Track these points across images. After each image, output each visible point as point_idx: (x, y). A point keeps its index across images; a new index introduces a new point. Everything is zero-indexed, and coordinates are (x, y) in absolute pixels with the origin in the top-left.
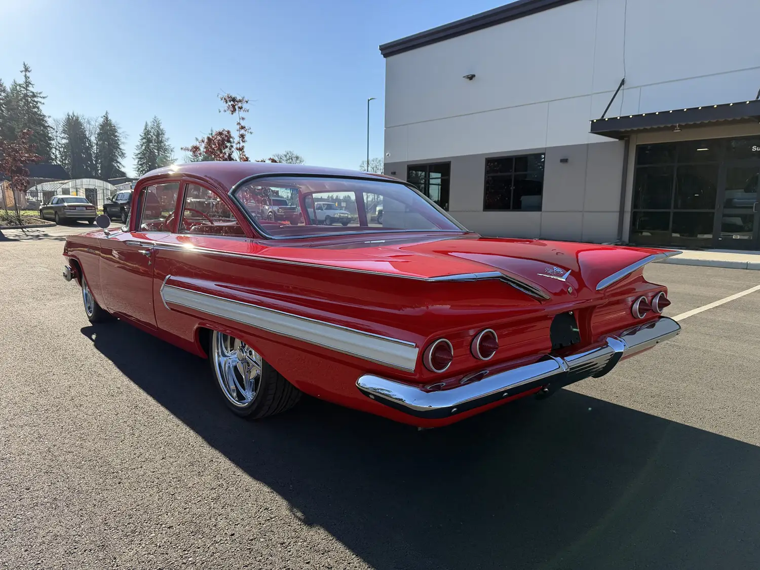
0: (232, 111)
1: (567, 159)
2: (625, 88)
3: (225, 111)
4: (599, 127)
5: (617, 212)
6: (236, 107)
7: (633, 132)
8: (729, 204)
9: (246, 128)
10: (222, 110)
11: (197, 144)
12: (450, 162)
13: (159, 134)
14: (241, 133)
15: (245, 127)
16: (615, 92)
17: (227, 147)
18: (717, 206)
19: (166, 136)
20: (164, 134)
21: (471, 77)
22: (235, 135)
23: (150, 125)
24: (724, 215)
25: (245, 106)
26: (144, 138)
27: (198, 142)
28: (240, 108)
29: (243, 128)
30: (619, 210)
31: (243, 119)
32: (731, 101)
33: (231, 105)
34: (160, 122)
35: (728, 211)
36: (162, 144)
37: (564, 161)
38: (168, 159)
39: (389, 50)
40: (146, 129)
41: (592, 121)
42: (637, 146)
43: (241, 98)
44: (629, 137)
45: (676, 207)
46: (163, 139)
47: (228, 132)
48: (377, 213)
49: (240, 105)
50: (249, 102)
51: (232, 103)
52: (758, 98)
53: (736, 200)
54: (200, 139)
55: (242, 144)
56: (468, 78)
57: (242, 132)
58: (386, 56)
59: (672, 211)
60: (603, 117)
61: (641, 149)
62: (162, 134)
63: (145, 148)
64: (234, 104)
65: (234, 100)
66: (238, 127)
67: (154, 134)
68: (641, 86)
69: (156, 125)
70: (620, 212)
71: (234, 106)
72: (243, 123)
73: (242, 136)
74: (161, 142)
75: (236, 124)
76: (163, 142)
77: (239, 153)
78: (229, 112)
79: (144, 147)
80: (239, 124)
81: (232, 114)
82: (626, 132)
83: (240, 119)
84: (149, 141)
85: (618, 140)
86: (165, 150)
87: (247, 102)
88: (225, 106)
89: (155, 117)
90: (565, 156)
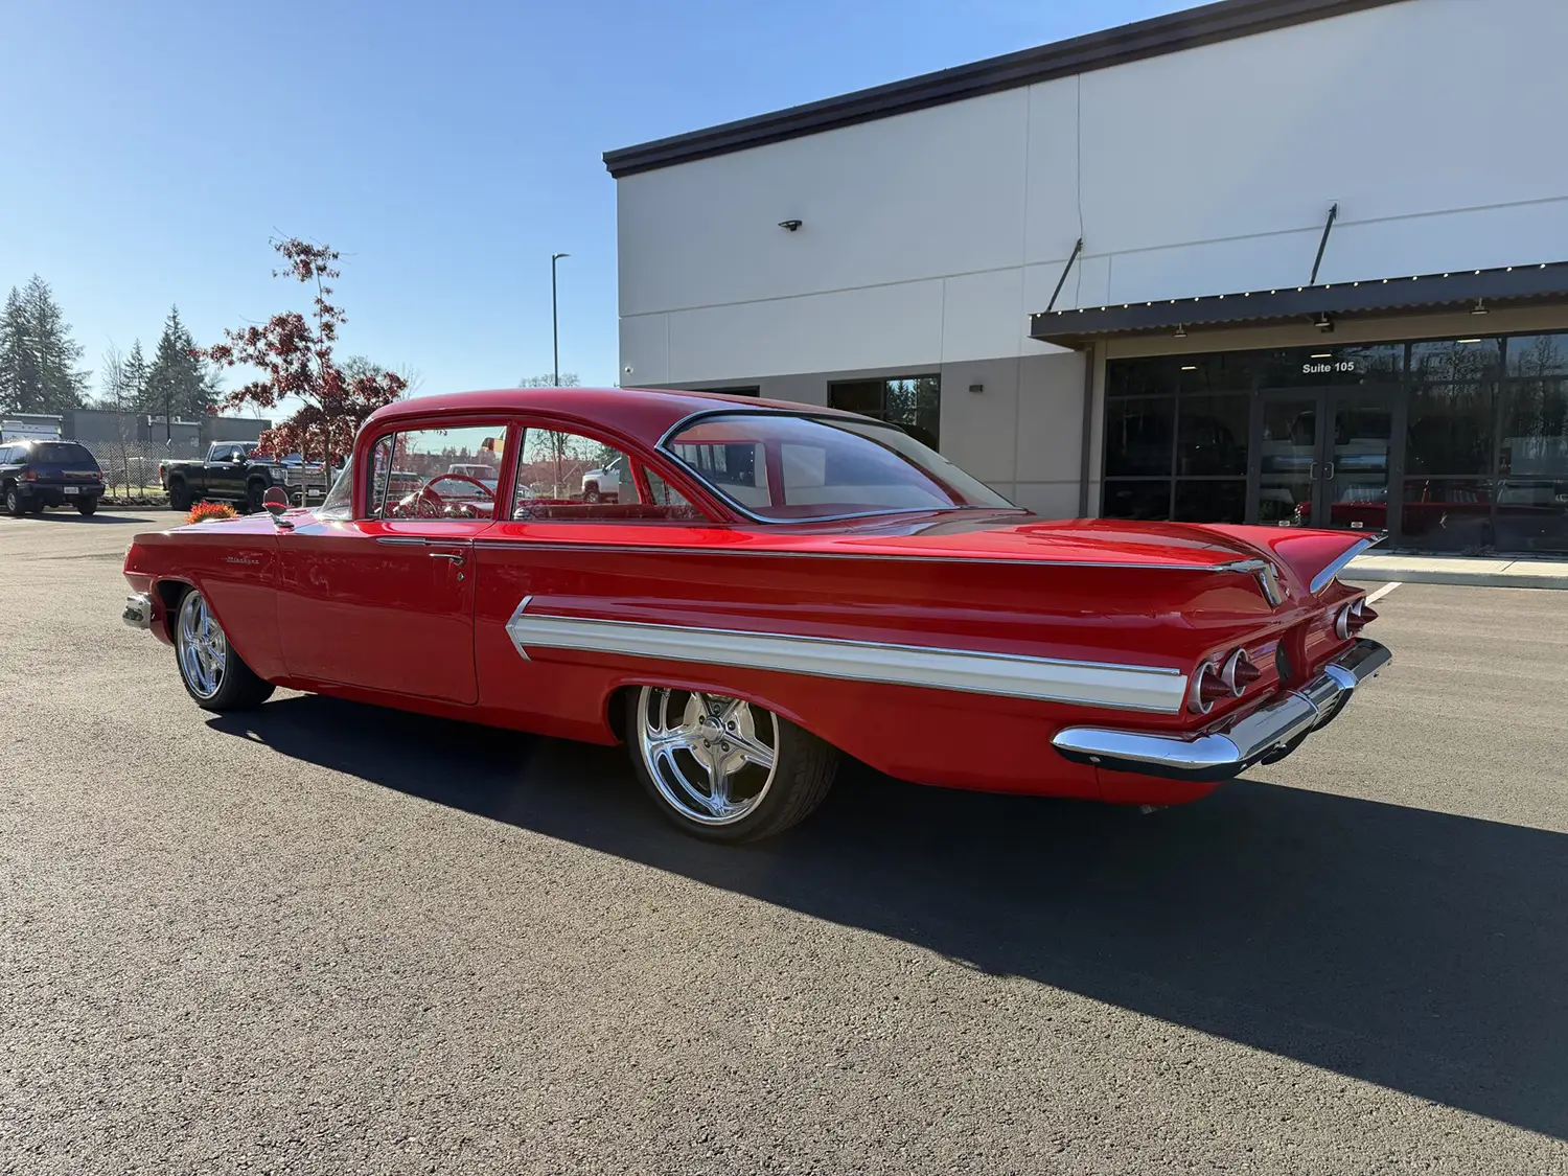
0: (303, 276)
1: (981, 386)
2: (1083, 256)
3: (286, 274)
4: (1046, 326)
5: (1075, 482)
6: (313, 266)
7: (1100, 336)
8: (1268, 466)
9: (335, 310)
10: (279, 271)
11: (227, 342)
12: (758, 387)
13: (46, 314)
14: (323, 321)
15: (332, 309)
16: (1067, 263)
17: (297, 349)
18: (1250, 469)
19: (63, 321)
20: (57, 317)
21: (794, 226)
22: (313, 326)
23: (22, 294)
24: (1263, 486)
25: (331, 264)
26: (9, 325)
27: (229, 338)
28: (322, 269)
29: (329, 310)
30: (1079, 479)
31: (328, 291)
32: (1272, 287)
33: (301, 261)
34: (47, 288)
35: (1269, 478)
36: (53, 339)
37: (977, 388)
38: (69, 371)
39: (624, 164)
40: (12, 304)
41: (1034, 316)
42: (1108, 361)
43: (321, 249)
44: (1093, 346)
45: (1179, 473)
46: (57, 327)
47: (299, 318)
48: (583, 487)
49: (320, 262)
50: (339, 257)
51: (303, 257)
52: (1313, 282)
53: (1280, 459)
54: (235, 332)
55: (327, 343)
56: (788, 226)
57: (327, 318)
58: (616, 174)
59: (1173, 479)
60: (1050, 308)
61: (1113, 367)
62: (52, 316)
63: (13, 346)
64: (307, 259)
65: (307, 251)
66: (317, 308)
67: (32, 315)
68: (1111, 254)
69: (37, 294)
70: (1082, 481)
71: (306, 265)
72: (328, 301)
73: (328, 327)
74: (51, 333)
75: (313, 302)
76: (54, 335)
77: (319, 361)
78: (297, 277)
79: (7, 345)
80: (319, 301)
81: (303, 280)
82: (1088, 336)
83: (321, 291)
84: (21, 331)
85: (1073, 351)
86: (61, 352)
87: (335, 256)
88: (288, 264)
89: (36, 279)
90: (979, 379)
